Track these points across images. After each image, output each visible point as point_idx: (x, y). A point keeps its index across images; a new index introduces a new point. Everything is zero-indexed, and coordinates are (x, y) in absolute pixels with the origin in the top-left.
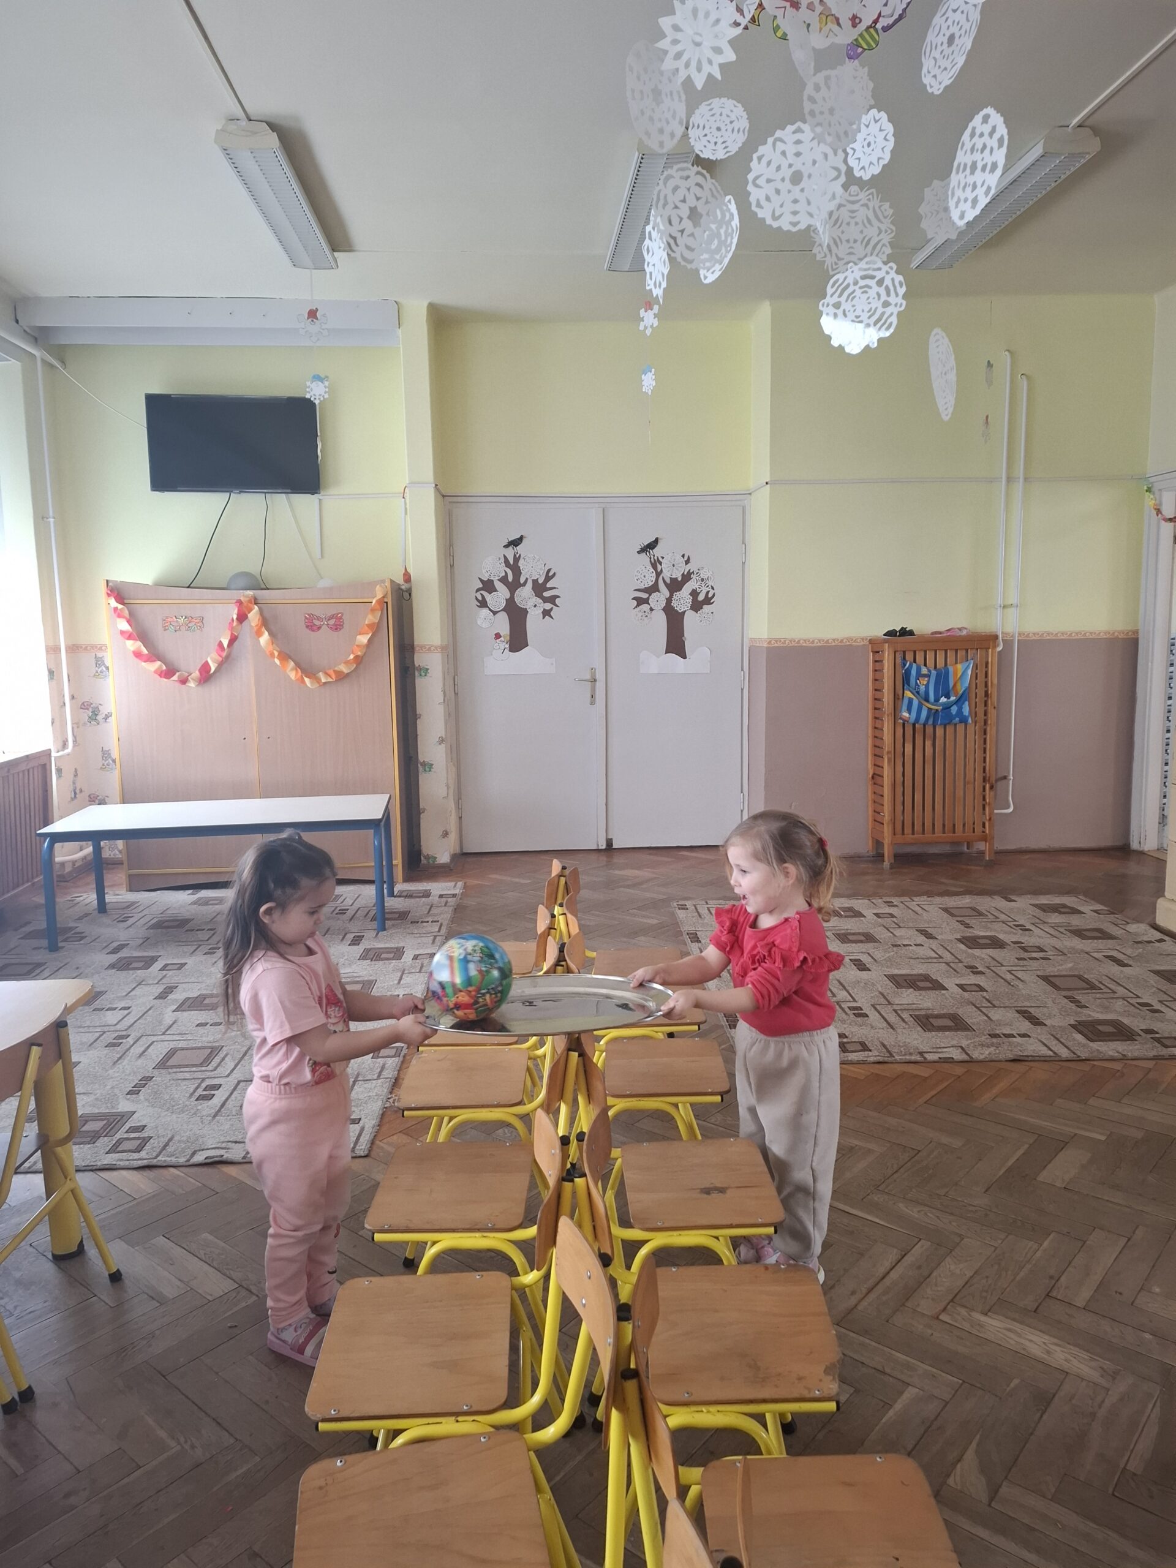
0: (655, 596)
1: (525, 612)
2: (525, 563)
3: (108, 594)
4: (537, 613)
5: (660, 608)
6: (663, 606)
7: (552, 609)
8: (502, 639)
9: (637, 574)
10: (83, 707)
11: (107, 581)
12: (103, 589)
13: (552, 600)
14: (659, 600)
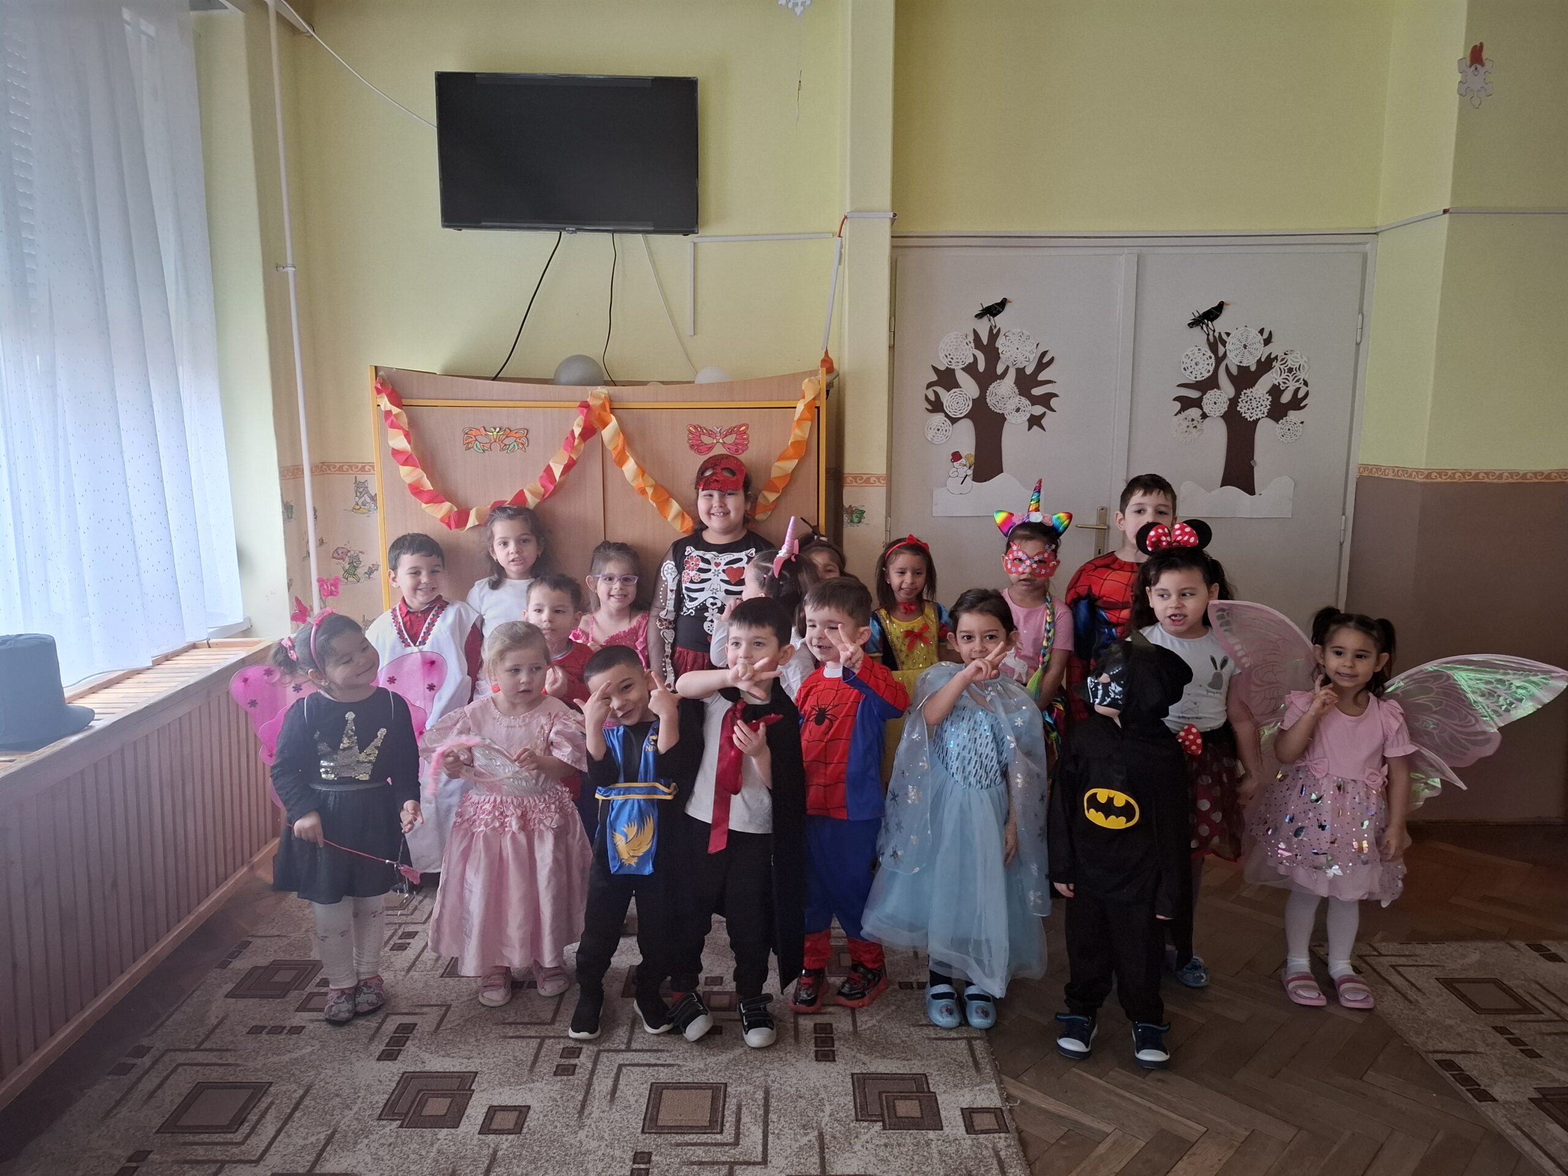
0: (1211, 396)
1: (1002, 418)
2: (1008, 343)
3: (377, 388)
4: (1019, 421)
5: (1218, 414)
6: (1223, 411)
7: (1044, 414)
8: (963, 461)
9: (1185, 360)
10: (336, 555)
11: (376, 367)
12: (369, 382)
13: (1045, 401)
14: (1217, 401)
